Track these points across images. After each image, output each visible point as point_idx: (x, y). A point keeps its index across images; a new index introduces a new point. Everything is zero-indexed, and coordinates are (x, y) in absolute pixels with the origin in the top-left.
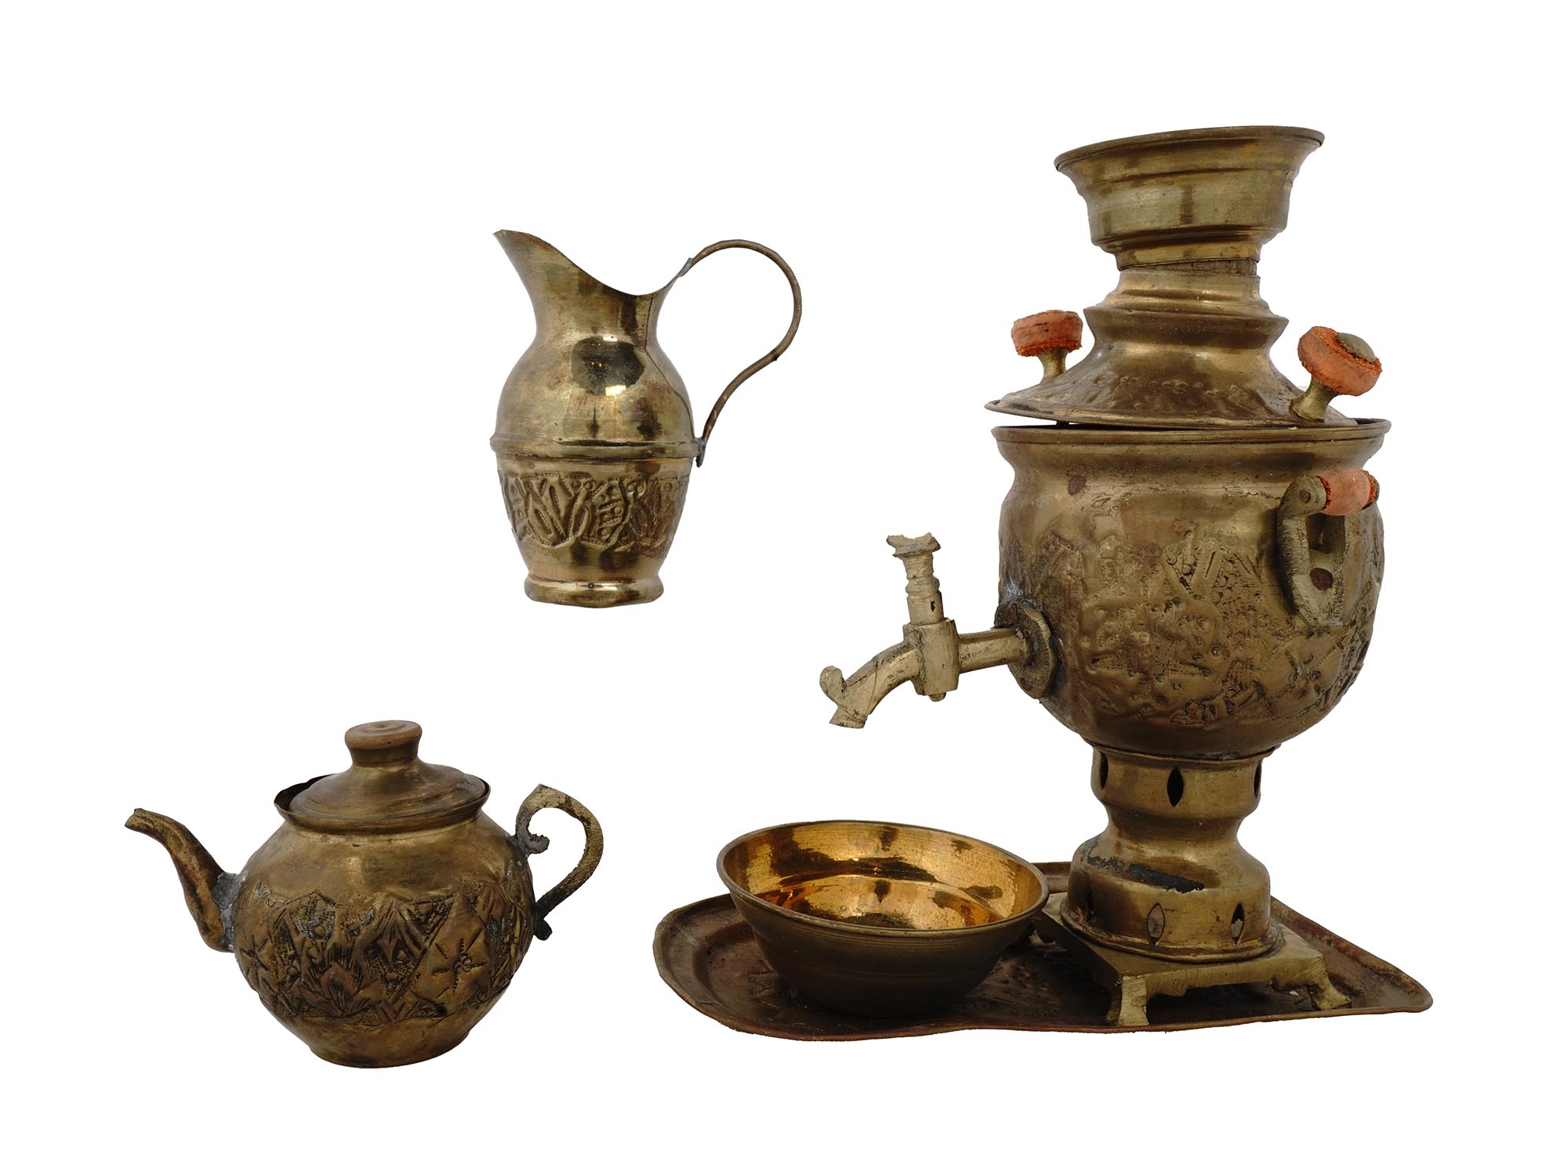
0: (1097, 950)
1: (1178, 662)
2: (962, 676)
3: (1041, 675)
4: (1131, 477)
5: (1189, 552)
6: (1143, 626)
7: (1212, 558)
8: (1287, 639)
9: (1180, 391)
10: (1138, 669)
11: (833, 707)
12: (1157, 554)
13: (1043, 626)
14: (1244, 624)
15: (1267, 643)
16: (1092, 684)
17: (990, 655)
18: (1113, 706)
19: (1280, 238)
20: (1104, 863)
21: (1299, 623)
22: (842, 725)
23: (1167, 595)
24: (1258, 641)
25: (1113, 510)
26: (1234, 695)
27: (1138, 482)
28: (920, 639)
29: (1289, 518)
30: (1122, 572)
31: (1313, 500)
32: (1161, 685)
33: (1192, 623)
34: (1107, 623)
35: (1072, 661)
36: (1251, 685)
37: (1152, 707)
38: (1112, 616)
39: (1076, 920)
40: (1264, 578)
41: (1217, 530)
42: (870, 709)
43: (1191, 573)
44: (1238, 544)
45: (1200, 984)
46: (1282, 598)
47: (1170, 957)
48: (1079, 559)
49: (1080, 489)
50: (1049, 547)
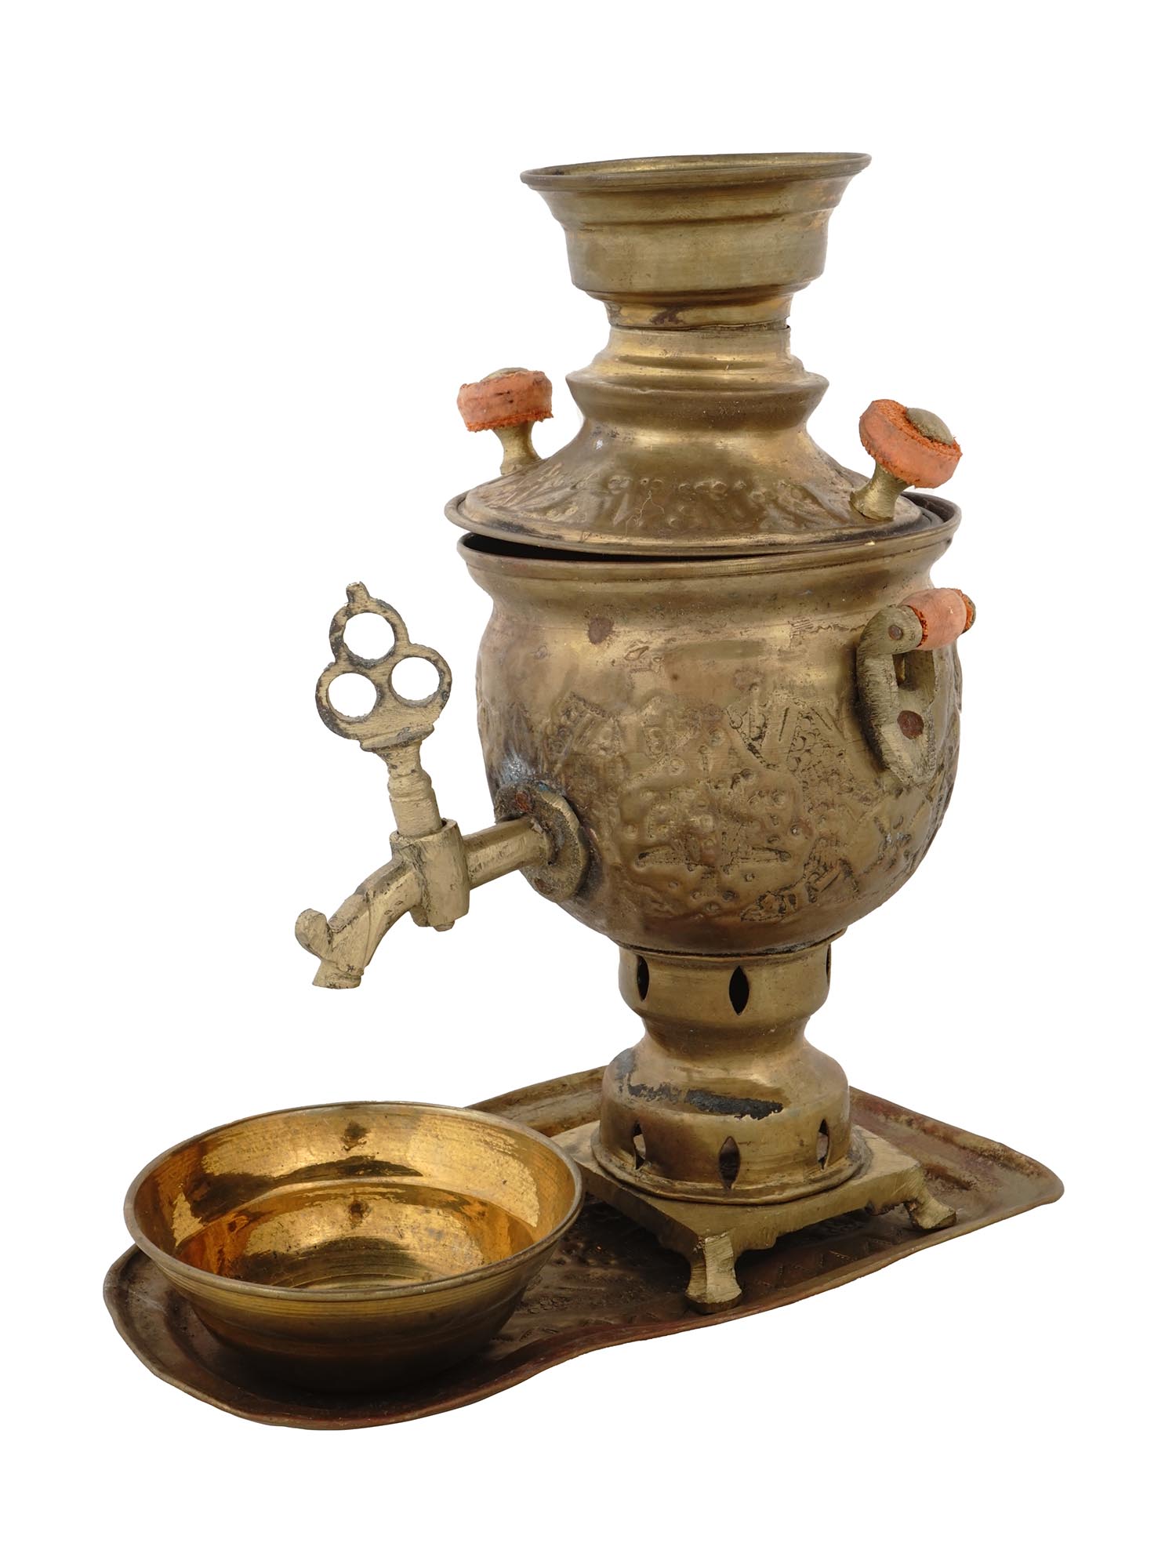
0: (659, 1205)
1: (751, 848)
2: (473, 893)
3: (568, 875)
4: (673, 619)
5: (757, 711)
6: (704, 808)
7: (785, 716)
8: (875, 803)
9: (719, 495)
10: (700, 861)
11: (313, 963)
12: (717, 717)
13: (568, 814)
14: (827, 792)
15: (853, 811)
16: (640, 884)
17: (505, 861)
18: (667, 907)
19: (815, 285)
20: (652, 1093)
21: (887, 781)
22: (333, 986)
23: (732, 767)
24: (844, 810)
25: (654, 663)
26: (818, 879)
27: (683, 624)
28: (419, 855)
29: (874, 657)
30: (673, 742)
31: (907, 637)
32: (730, 877)
33: (766, 799)
34: (657, 807)
35: (612, 857)
36: (836, 863)
37: (718, 905)
38: (664, 798)
39: (622, 1168)
40: (848, 734)
41: (788, 679)
42: (367, 960)
43: (760, 737)
44: (814, 695)
45: (791, 1227)
46: (867, 754)
47: (752, 1200)
48: (614, 728)
49: (607, 636)
50: (570, 714)
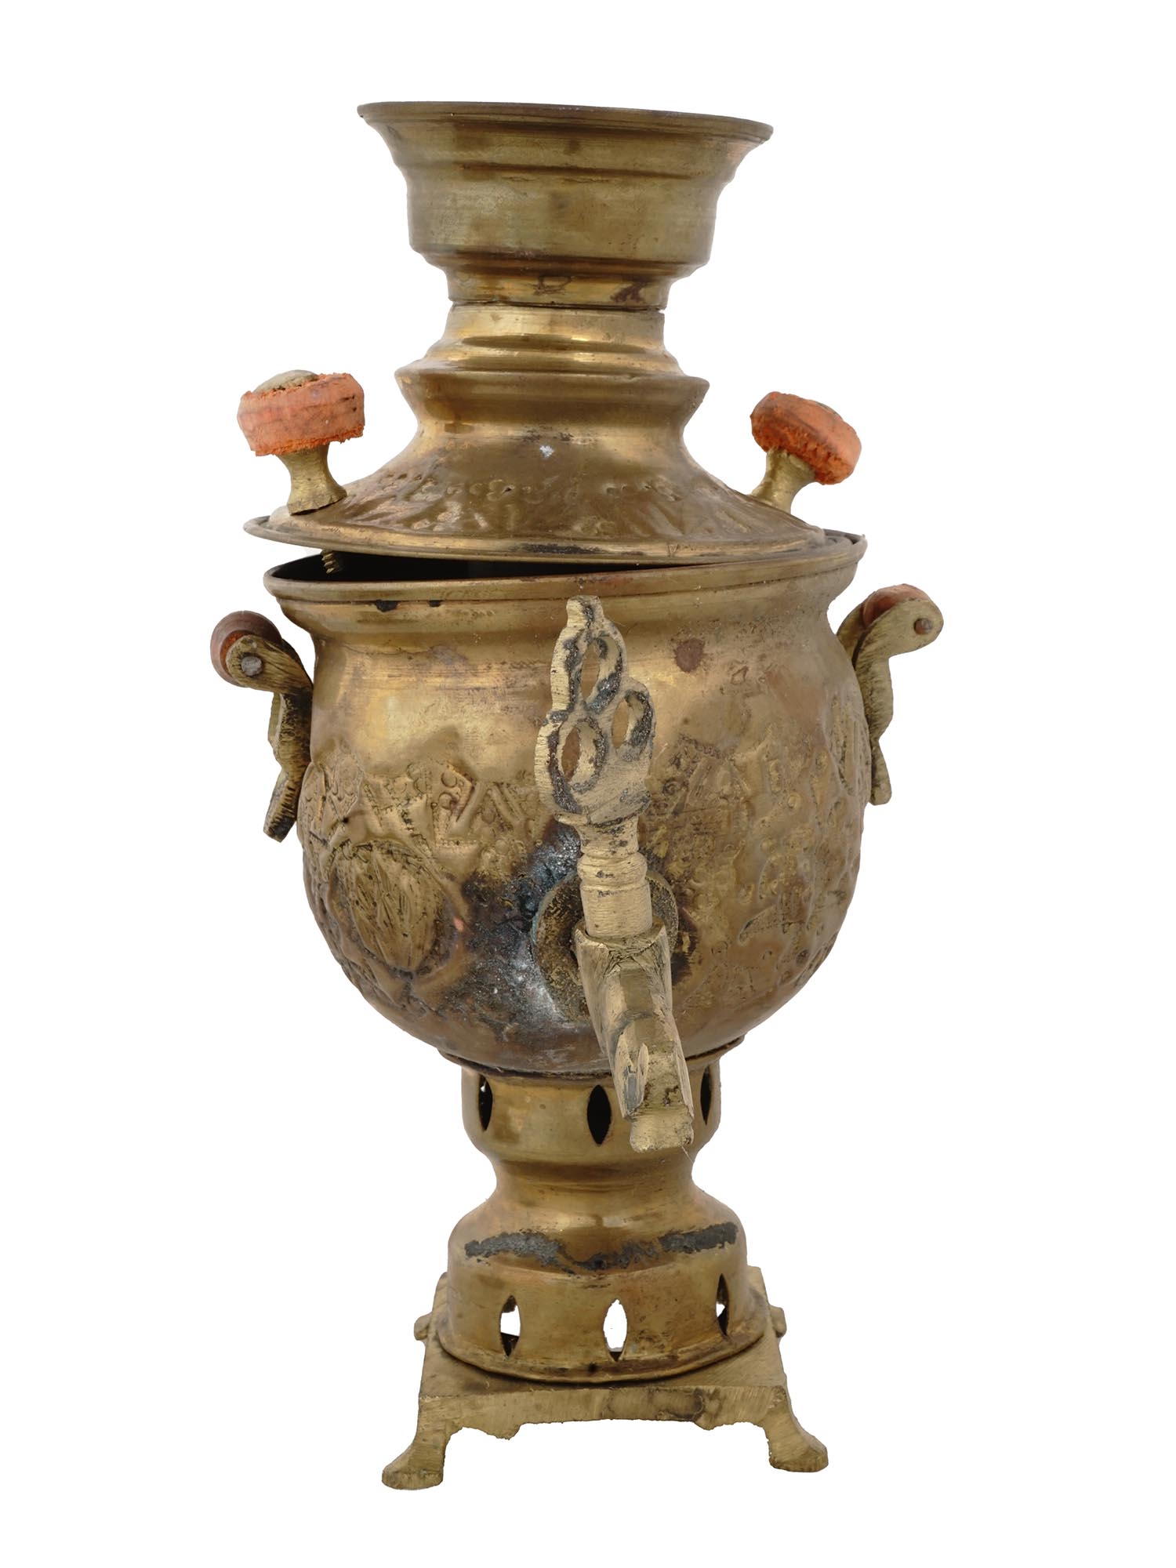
4: (756, 633)
10: (796, 917)
13: (672, 893)
25: (761, 684)
30: (788, 775)
35: (713, 936)
38: (779, 846)
48: (731, 770)
49: (700, 661)
50: (679, 762)
